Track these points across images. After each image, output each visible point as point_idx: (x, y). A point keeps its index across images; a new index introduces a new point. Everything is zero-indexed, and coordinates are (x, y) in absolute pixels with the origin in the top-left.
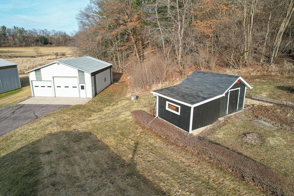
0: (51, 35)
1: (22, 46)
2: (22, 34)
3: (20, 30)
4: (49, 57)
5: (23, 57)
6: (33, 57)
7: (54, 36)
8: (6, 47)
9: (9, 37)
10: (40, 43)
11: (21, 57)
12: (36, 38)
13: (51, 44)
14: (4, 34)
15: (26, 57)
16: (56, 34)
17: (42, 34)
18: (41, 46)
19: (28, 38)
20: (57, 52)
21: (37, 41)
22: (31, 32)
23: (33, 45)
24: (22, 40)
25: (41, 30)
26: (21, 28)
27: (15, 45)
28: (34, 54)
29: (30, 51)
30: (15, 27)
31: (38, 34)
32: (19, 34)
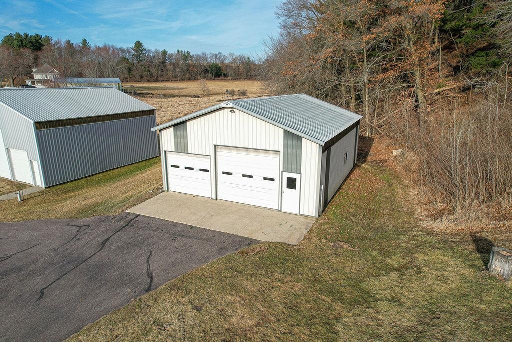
0: (226, 62)
1: (184, 80)
2: (186, 60)
3: (184, 55)
4: (220, 97)
5: (182, 96)
6: (195, 97)
7: (232, 63)
8: (164, 81)
9: (169, 67)
10: (209, 75)
11: (179, 96)
12: (205, 66)
13: (225, 76)
14: (164, 63)
15: (186, 96)
16: (234, 60)
17: (213, 61)
18: (211, 79)
19: (193, 66)
20: (234, 88)
21: (206, 71)
22: (199, 58)
23: (199, 77)
24: (185, 71)
25: (213, 55)
26: (186, 52)
27: (175, 79)
28: (199, 92)
29: (193, 87)
30: (178, 51)
31: (209, 60)
32: (182, 62)
